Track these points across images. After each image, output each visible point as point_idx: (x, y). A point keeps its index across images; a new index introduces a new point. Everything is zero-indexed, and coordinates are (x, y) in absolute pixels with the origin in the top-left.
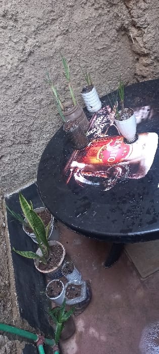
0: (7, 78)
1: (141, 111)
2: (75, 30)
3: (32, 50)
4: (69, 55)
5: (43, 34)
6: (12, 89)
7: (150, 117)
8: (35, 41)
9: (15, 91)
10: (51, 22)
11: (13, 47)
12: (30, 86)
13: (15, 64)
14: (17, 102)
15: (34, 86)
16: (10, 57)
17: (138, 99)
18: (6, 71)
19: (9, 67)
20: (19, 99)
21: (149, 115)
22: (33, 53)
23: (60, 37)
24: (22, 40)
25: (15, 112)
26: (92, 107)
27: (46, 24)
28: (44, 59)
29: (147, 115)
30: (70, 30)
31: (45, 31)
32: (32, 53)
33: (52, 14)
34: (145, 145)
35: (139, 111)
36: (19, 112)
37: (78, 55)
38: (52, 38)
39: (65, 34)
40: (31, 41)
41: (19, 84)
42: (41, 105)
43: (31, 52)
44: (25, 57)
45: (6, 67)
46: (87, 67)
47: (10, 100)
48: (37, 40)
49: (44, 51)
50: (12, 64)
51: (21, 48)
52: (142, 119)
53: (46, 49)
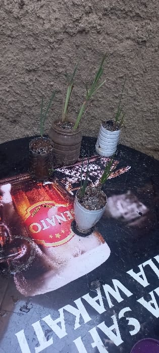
0: (35, 36)
1: (134, 206)
2: (153, 50)
3: (87, 29)
4: (124, 70)
5: (115, 22)
6: (34, 53)
7: (132, 224)
8: (99, 22)
9: (36, 57)
10: (134, 16)
11: (68, 7)
12: (56, 66)
13: (57, 29)
14: (29, 71)
15: (61, 70)
16: (57, 15)
17: (149, 188)
18: (40, 27)
19: (47, 26)
20: (34, 70)
21: (133, 220)
22: (86, 33)
23: (129, 42)
24: (84, 7)
25: (20, 80)
26: (99, 147)
27: (126, 13)
28: (94, 51)
29: (133, 217)
30: (148, 44)
31: (119, 21)
32: (84, 33)
33: (142, 8)
34: (83, 253)
35: (132, 203)
36: (25, 84)
37: (135, 79)
38: (120, 36)
39: (138, 43)
40: (93, 17)
41: (46, 53)
42: (54, 96)
43: (84, 30)
44: (73, 30)
45: (44, 23)
46: (135, 100)
47: (23, 63)
48: (102, 22)
49: (100, 42)
50: (53, 26)
51: (76, 16)
52: (122, 217)
53: (104, 41)
